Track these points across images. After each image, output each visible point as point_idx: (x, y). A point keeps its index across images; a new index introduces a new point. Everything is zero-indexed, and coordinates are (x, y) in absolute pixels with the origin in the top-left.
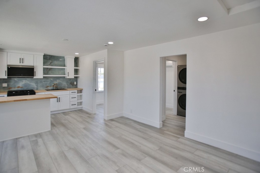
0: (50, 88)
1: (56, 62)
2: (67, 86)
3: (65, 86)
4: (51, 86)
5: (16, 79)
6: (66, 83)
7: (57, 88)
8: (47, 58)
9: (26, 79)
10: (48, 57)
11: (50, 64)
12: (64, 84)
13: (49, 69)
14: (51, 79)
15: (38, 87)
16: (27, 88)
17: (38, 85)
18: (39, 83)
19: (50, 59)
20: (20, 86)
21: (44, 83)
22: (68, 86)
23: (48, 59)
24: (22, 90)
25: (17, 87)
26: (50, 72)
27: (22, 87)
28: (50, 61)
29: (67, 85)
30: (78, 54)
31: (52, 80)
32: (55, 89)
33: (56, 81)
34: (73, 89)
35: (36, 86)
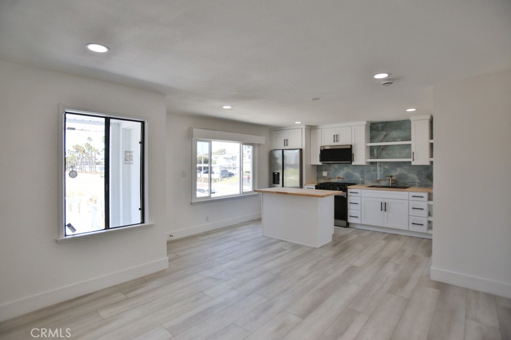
0: (383, 183)
1: (394, 134)
2: (419, 183)
3: (413, 183)
4: (385, 180)
5: (336, 166)
6: (418, 175)
7: (396, 185)
8: (378, 127)
9: (347, 166)
10: (380, 125)
11: (384, 138)
12: (413, 176)
13: (381, 148)
14: (386, 167)
15: (363, 179)
16: (350, 181)
17: (365, 176)
18: (366, 173)
19: (383, 129)
20: (341, 177)
21: (373, 173)
22: (421, 181)
23: (380, 129)
24: (343, 182)
25: (337, 177)
26: (384, 153)
27: (343, 178)
28: (384, 133)
29: (419, 179)
30: (408, 110)
31: (387, 169)
32: (390, 185)
33: (396, 170)
34: (420, 189)
35: (361, 177)
